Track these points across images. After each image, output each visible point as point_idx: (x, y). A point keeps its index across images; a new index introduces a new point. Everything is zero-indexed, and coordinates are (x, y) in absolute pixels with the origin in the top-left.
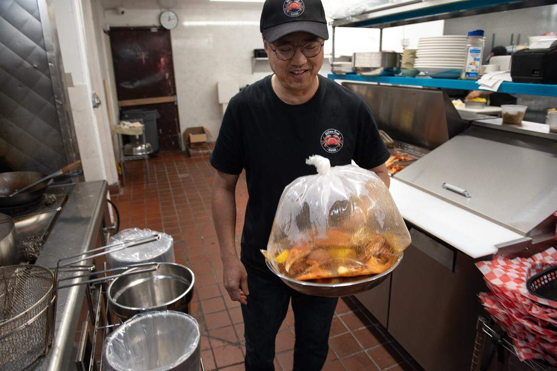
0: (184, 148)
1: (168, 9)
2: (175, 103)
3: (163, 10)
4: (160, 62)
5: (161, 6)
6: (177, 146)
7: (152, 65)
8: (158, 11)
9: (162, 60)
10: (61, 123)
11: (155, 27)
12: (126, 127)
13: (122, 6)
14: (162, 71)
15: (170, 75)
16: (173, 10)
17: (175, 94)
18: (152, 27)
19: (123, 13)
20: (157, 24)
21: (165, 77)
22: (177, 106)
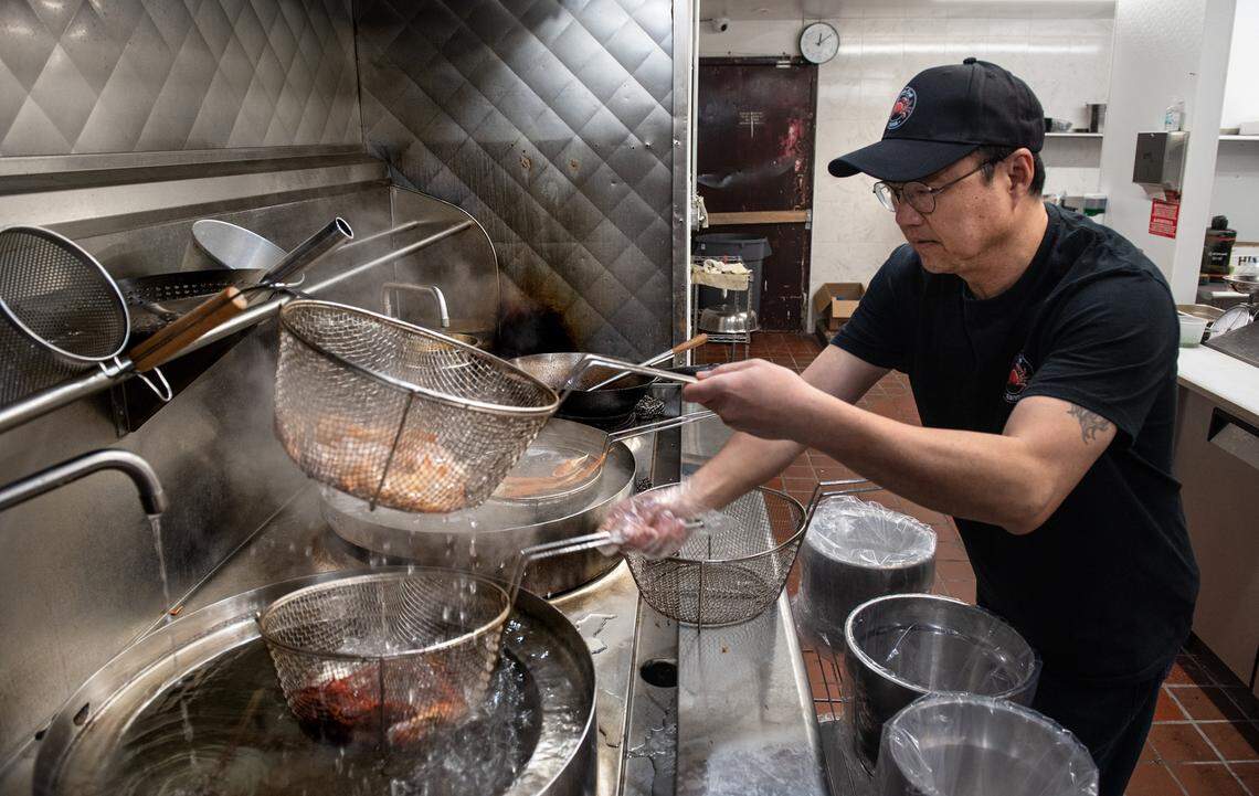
0: (810, 329)
1: (820, 19)
2: (807, 227)
3: (808, 22)
4: (786, 135)
5: (805, 14)
6: (798, 322)
7: (769, 141)
8: (797, 24)
9: (792, 130)
10: (674, 260)
11: (788, 58)
12: (714, 271)
13: (724, 14)
14: (788, 154)
15: (803, 165)
16: (830, 21)
17: (810, 206)
18: (780, 58)
19: (724, 28)
20: (792, 52)
21: (793, 168)
22: (809, 233)
